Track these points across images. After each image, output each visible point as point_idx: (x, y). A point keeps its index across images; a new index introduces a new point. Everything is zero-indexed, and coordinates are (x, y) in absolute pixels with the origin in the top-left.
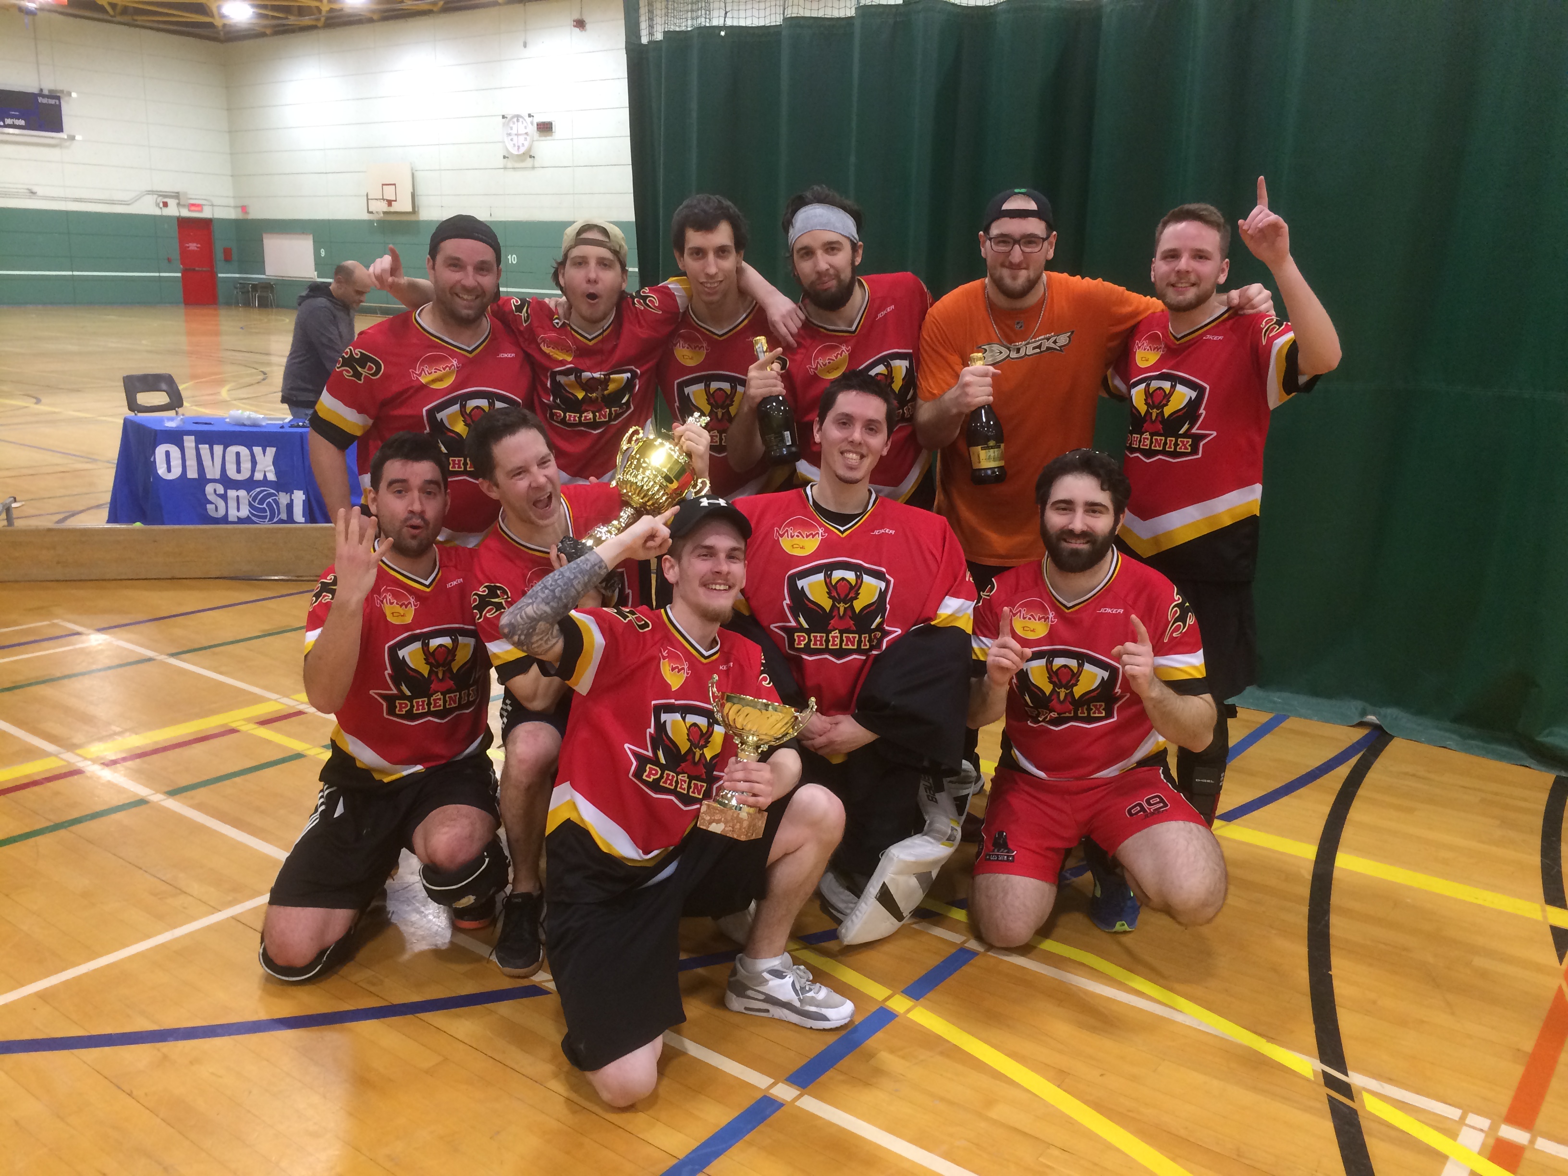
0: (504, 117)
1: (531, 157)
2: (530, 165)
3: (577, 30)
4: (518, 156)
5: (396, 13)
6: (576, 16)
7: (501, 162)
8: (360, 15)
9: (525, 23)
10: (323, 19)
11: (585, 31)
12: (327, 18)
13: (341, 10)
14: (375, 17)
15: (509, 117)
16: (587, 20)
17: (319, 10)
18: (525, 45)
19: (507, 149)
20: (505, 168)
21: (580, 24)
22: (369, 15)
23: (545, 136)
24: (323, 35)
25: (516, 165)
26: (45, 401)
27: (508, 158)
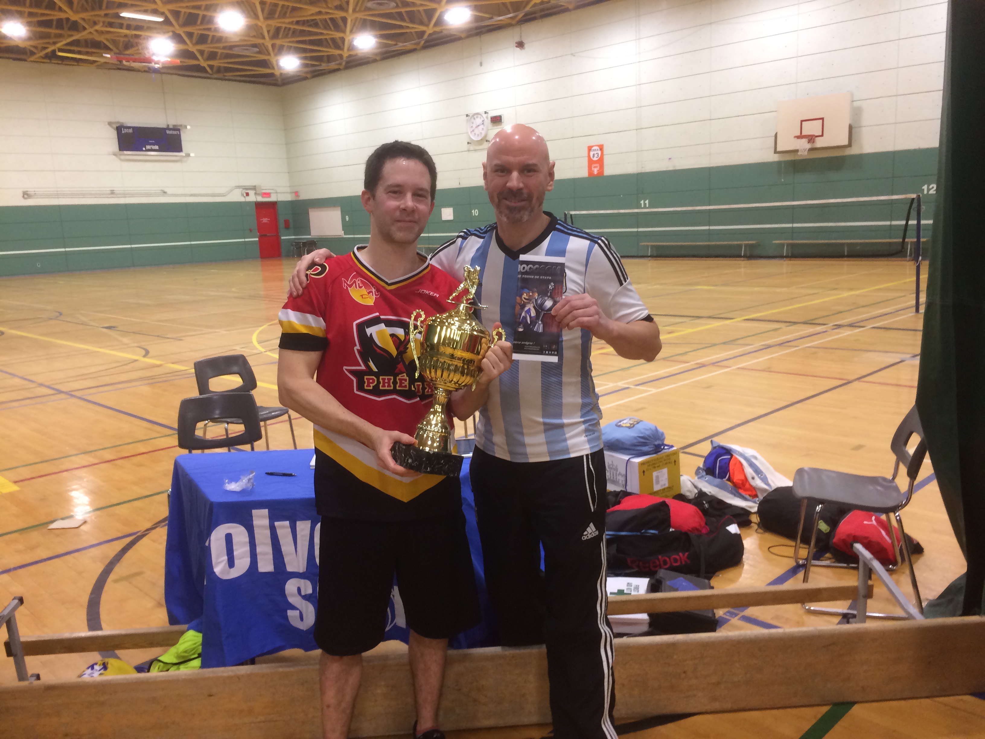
0: (467, 116)
3: (518, 49)
4: (478, 141)
6: (517, 40)
7: (465, 147)
8: (368, 58)
9: (481, 49)
10: (344, 63)
11: (524, 49)
12: (347, 62)
13: (356, 55)
14: (378, 58)
15: (471, 115)
16: (524, 41)
17: (341, 56)
18: (481, 64)
19: (470, 138)
20: (469, 151)
21: (520, 45)
22: (374, 57)
23: (497, 126)
24: (344, 75)
25: (477, 148)
26: (152, 353)
27: (470, 143)
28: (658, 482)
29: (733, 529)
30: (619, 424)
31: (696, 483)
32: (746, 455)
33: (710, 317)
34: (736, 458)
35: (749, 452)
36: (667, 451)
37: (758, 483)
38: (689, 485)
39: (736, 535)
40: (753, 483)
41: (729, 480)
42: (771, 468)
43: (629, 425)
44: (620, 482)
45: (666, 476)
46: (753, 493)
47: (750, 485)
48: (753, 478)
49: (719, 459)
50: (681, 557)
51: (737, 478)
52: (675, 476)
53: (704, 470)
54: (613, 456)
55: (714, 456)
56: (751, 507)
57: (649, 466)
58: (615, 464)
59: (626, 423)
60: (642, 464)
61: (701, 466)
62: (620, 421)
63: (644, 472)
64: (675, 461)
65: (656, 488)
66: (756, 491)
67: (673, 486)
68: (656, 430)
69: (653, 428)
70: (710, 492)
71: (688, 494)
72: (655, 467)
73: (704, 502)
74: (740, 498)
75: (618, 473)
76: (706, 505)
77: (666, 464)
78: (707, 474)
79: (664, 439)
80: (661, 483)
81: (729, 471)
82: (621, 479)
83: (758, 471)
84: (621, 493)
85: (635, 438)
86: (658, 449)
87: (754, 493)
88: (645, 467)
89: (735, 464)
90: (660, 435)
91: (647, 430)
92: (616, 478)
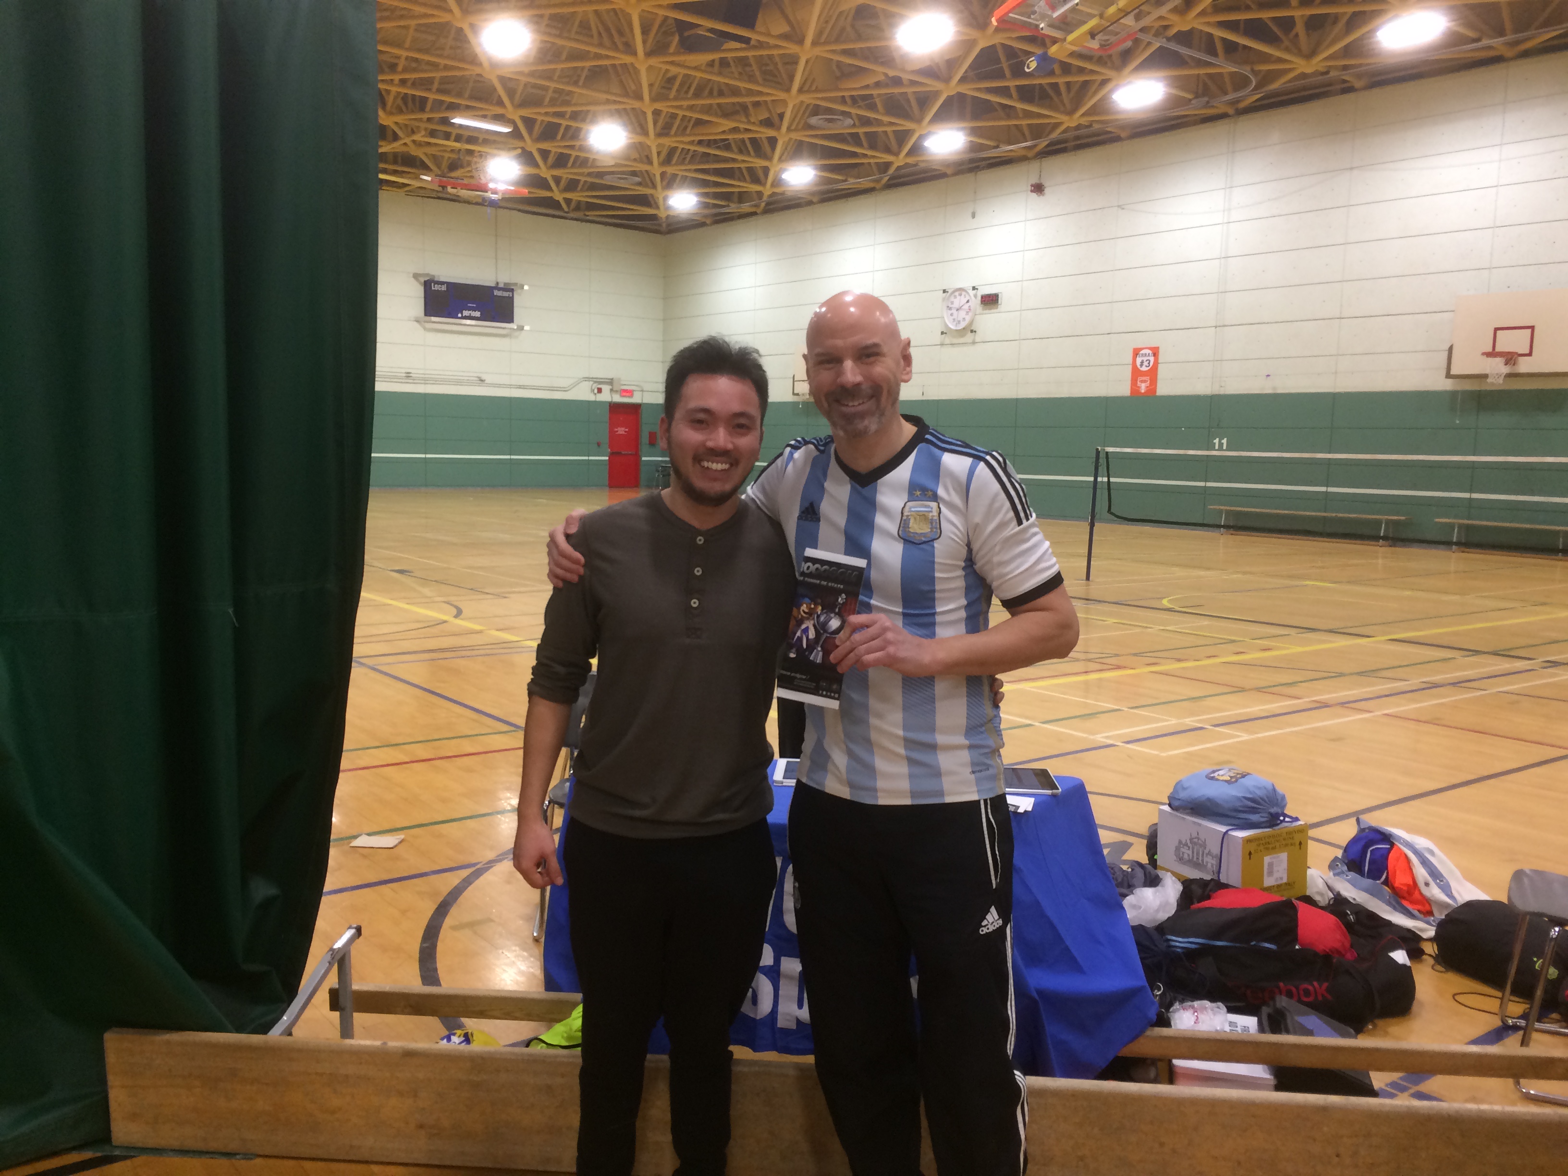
0: (944, 291)
1: (972, 331)
2: (970, 341)
3: (1034, 195)
4: (957, 331)
5: (837, 194)
6: (1034, 180)
7: (938, 338)
8: (800, 198)
9: (975, 193)
10: (763, 204)
11: (1043, 195)
12: (768, 204)
13: (783, 194)
14: (815, 200)
15: (950, 291)
16: (1046, 183)
17: (760, 194)
18: (973, 216)
19: (946, 326)
20: (942, 345)
21: (1038, 189)
22: (810, 198)
23: (990, 309)
24: (762, 220)
25: (955, 341)
26: (466, 612)
27: (946, 333)
28: (1270, 873)
29: (1400, 956)
30: (1212, 775)
31: (1330, 882)
32: (1417, 847)
33: (1331, 631)
34: (1400, 849)
35: (1422, 842)
36: (1287, 825)
37: (1435, 892)
38: (1320, 884)
39: (1404, 966)
40: (1425, 891)
41: (1386, 882)
42: (1458, 873)
43: (1229, 778)
44: (1209, 865)
45: (1285, 865)
46: (1425, 908)
47: (1421, 894)
48: (1427, 884)
49: (1371, 849)
50: (1318, 987)
51: (1400, 880)
52: (1299, 866)
53: (1344, 862)
54: (1200, 825)
55: (1362, 843)
56: (1421, 930)
57: (1259, 845)
58: (1202, 837)
59: (1224, 774)
60: (1248, 841)
61: (1340, 857)
62: (1214, 772)
63: (1250, 853)
64: (1300, 843)
65: (1268, 882)
66: (1430, 904)
67: (1294, 883)
68: (1274, 790)
69: (1270, 787)
70: (1354, 899)
71: (1317, 898)
72: (1267, 849)
73: (1349, 912)
74: (1404, 914)
75: (1206, 851)
76: (1351, 917)
77: (1286, 845)
78: (1349, 870)
79: (1284, 806)
80: (1276, 875)
81: (1387, 868)
82: (1211, 862)
83: (1435, 874)
84: (1212, 883)
85: (1239, 799)
86: (1274, 820)
87: (1427, 907)
88: (1252, 847)
89: (1398, 859)
90: (1280, 799)
91: (1259, 788)
92: (1203, 860)
